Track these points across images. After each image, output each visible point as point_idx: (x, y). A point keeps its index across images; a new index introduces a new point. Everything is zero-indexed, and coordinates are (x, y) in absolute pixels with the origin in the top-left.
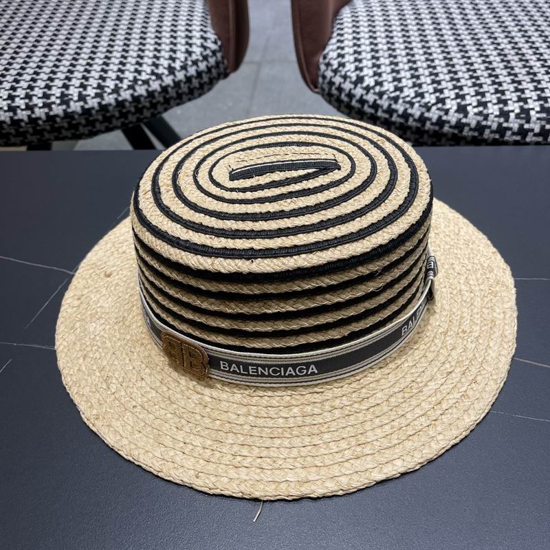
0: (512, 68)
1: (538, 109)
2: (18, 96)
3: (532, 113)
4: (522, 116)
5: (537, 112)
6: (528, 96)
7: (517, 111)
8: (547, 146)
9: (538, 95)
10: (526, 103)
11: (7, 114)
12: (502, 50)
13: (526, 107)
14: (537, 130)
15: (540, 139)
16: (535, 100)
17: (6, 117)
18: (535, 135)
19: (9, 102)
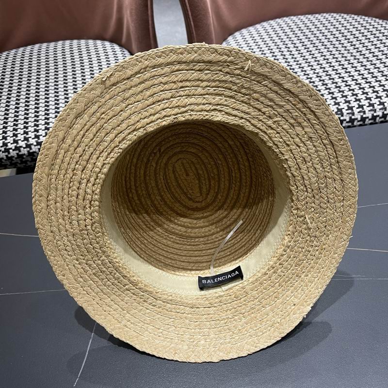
0: (326, 85)
1: (346, 108)
2: (41, 135)
3: (344, 110)
4: (339, 113)
5: (347, 110)
6: (339, 101)
7: (336, 110)
8: (354, 128)
9: (345, 100)
10: (339, 105)
11: (36, 147)
12: (318, 73)
13: (340, 107)
14: (348, 120)
15: (350, 124)
16: (344, 103)
17: (36, 149)
18: (347, 122)
19: (36, 139)
